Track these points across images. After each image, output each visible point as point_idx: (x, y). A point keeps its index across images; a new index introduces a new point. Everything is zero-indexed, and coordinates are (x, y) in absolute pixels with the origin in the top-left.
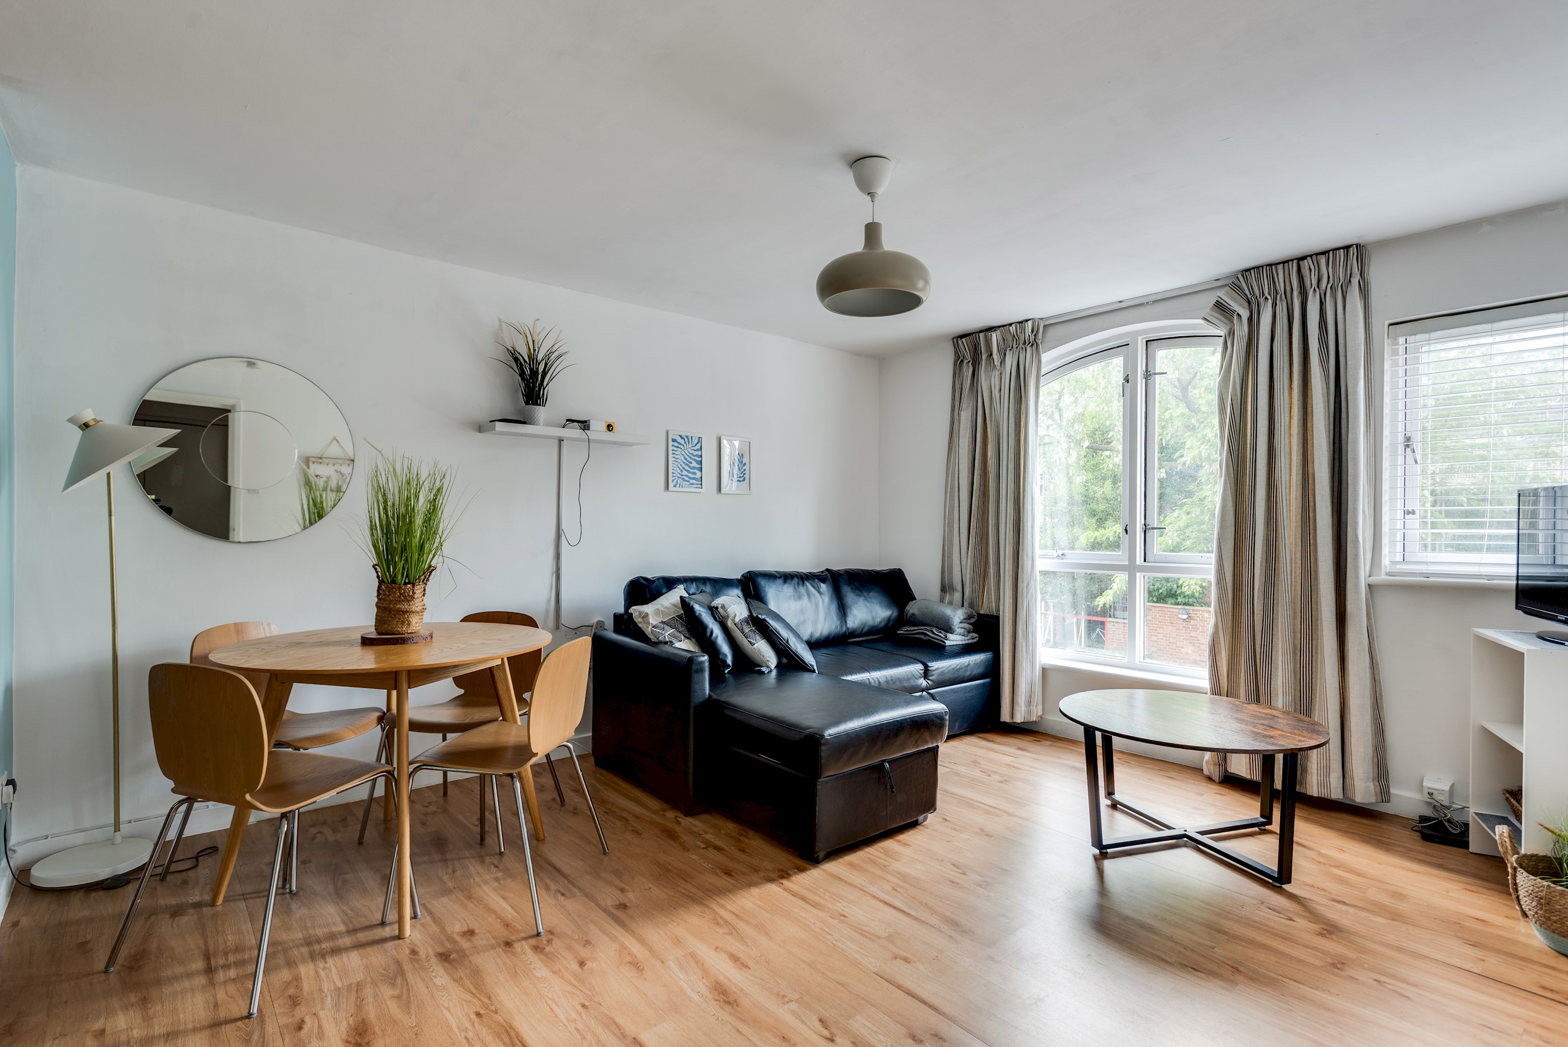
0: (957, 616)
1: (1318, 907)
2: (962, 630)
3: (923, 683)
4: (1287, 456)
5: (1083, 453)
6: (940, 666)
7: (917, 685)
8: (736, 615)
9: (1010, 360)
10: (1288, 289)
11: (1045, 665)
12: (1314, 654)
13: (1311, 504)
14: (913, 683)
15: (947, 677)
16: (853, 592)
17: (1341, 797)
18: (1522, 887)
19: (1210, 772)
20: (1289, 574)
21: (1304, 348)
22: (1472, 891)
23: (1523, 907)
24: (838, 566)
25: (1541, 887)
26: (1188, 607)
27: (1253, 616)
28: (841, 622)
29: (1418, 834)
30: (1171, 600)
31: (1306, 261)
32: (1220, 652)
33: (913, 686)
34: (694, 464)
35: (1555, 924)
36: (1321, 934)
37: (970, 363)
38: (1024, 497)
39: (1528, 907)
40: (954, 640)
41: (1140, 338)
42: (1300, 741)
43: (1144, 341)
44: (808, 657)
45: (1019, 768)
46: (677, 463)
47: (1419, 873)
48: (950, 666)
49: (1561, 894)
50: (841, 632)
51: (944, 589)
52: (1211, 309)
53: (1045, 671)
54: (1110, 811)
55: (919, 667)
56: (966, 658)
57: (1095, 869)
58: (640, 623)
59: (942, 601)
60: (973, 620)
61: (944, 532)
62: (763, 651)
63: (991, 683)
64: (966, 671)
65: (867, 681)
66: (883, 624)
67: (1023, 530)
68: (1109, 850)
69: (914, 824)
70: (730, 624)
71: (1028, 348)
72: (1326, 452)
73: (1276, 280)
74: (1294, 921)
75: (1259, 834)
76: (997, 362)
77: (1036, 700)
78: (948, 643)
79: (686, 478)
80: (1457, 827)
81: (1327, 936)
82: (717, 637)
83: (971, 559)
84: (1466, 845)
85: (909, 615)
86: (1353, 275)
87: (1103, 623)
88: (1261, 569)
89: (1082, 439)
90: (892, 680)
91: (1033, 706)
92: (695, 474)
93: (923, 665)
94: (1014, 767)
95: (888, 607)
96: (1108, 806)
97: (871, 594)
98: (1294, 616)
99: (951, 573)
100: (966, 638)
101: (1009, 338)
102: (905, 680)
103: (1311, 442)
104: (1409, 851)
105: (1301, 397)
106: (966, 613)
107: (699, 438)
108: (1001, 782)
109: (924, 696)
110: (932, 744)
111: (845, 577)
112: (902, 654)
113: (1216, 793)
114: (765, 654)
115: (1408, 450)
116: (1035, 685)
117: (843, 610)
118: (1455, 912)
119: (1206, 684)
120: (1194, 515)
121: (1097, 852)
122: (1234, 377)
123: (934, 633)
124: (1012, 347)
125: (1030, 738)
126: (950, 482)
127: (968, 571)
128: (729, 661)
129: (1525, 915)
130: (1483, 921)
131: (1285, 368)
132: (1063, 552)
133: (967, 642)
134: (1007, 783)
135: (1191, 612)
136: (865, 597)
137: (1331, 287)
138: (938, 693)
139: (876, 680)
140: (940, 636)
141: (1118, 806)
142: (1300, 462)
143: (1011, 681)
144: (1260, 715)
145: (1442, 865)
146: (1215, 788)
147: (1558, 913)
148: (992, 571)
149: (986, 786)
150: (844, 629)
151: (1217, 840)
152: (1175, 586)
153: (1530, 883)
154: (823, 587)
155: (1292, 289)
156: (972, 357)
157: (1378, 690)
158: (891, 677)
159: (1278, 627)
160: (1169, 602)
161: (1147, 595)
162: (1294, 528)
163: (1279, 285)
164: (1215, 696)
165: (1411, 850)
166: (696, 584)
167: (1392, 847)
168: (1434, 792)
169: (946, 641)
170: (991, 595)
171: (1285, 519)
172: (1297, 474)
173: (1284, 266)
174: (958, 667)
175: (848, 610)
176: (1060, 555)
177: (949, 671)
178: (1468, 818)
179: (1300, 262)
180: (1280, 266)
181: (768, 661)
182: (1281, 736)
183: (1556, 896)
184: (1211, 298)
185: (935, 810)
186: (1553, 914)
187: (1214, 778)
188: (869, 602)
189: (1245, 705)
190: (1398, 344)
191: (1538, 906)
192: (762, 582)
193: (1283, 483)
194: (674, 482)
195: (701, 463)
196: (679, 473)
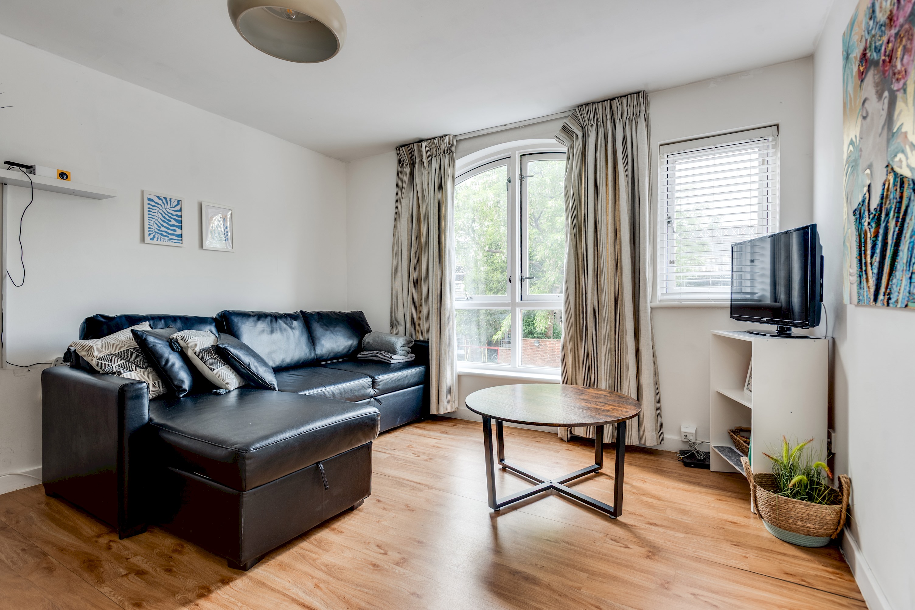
0: (399, 342)
1: (641, 531)
2: (403, 352)
3: (371, 391)
4: (605, 226)
5: (486, 254)
6: (384, 378)
7: (366, 394)
8: (196, 345)
9: (435, 164)
10: (605, 119)
11: (460, 372)
12: (621, 353)
13: (619, 258)
14: (363, 392)
15: (390, 386)
16: (322, 327)
17: (638, 443)
18: (760, 499)
19: (562, 436)
20: (607, 302)
21: (614, 157)
22: (721, 500)
23: (760, 512)
24: (310, 309)
25: (773, 498)
26: (539, 339)
27: (587, 331)
28: (310, 350)
29: (681, 463)
30: (531, 336)
31: (615, 100)
32: (567, 356)
33: (362, 395)
34: (173, 222)
35: (782, 523)
36: (648, 556)
37: (408, 165)
38: (444, 257)
39: (764, 512)
40: (398, 359)
41: (517, 152)
42: (626, 412)
43: (520, 155)
44: (270, 378)
45: (440, 448)
46: (154, 220)
47: (689, 491)
48: (393, 378)
49: (785, 502)
50: (310, 358)
51: (392, 325)
52: (560, 131)
53: (459, 376)
54: (501, 473)
55: (369, 380)
56: (405, 371)
57: (491, 527)
58: (85, 356)
59: (391, 332)
60: (411, 345)
61: (392, 284)
62: (223, 375)
63: (424, 388)
64: (404, 381)
65: (323, 393)
66: (345, 351)
67: (444, 280)
68: (501, 508)
69: (352, 509)
70: (190, 353)
71: (447, 156)
72: (628, 223)
73: (598, 113)
74: (629, 548)
75: (595, 476)
76: (426, 164)
77: (454, 397)
78: (393, 361)
79: (165, 234)
80: (702, 455)
81: (652, 557)
82: (173, 365)
83: (410, 302)
84: (707, 467)
85: (365, 343)
86: (641, 111)
87: (497, 350)
88: (591, 300)
89: (485, 246)
90: (345, 391)
91: (452, 402)
92: (175, 231)
93: (371, 378)
94: (437, 447)
95: (350, 338)
96: (500, 469)
97: (336, 329)
98: (610, 330)
99: (397, 313)
100: (406, 357)
101: (434, 148)
102: (356, 390)
103: (618, 218)
104: (680, 475)
105: (613, 189)
106: (406, 340)
107: (179, 201)
108: (427, 460)
109: (372, 401)
110: (366, 441)
111: (316, 317)
112: (356, 371)
113: (566, 450)
114: (224, 378)
115: (669, 225)
116: (453, 387)
117: (312, 340)
118: (719, 519)
119: (559, 378)
120: (541, 289)
121: (492, 510)
122: (574, 175)
123: (383, 355)
124: (436, 155)
125: (450, 424)
126: (395, 249)
127: (408, 311)
128: (186, 385)
129: (761, 516)
130: (735, 523)
131: (603, 170)
132: (471, 296)
133: (407, 360)
134: (431, 461)
135: (540, 342)
136: (331, 331)
137: (629, 119)
138: (384, 398)
139: (331, 392)
140: (387, 357)
141: (507, 468)
142: (613, 230)
143: (437, 385)
144: (596, 395)
145: (700, 483)
146: (566, 446)
147: (784, 515)
148: (424, 310)
149: (415, 466)
150: (313, 355)
151: (570, 486)
152: (533, 328)
153: (766, 496)
154: (295, 323)
155: (607, 119)
156: (410, 161)
157: (656, 373)
158: (344, 389)
159: (601, 337)
160: (530, 337)
161: (522, 323)
162: (610, 273)
163: (600, 116)
164: (565, 385)
165: (681, 475)
166: (165, 322)
167: (671, 474)
168: (687, 434)
169: (391, 360)
170: (424, 327)
171: (605, 267)
172: (611, 238)
173: (602, 103)
174: (399, 378)
175: (317, 341)
176: (469, 298)
177: (392, 381)
178: (710, 450)
179: (612, 101)
180: (600, 104)
181: (227, 383)
182: (614, 409)
183: (783, 503)
184: (560, 124)
185: (370, 494)
186: (781, 516)
187: (564, 439)
188: (334, 335)
189: (586, 390)
190: (664, 158)
191: (771, 511)
192: (236, 319)
193: (603, 244)
194: (152, 236)
195: (181, 222)
196: (157, 229)
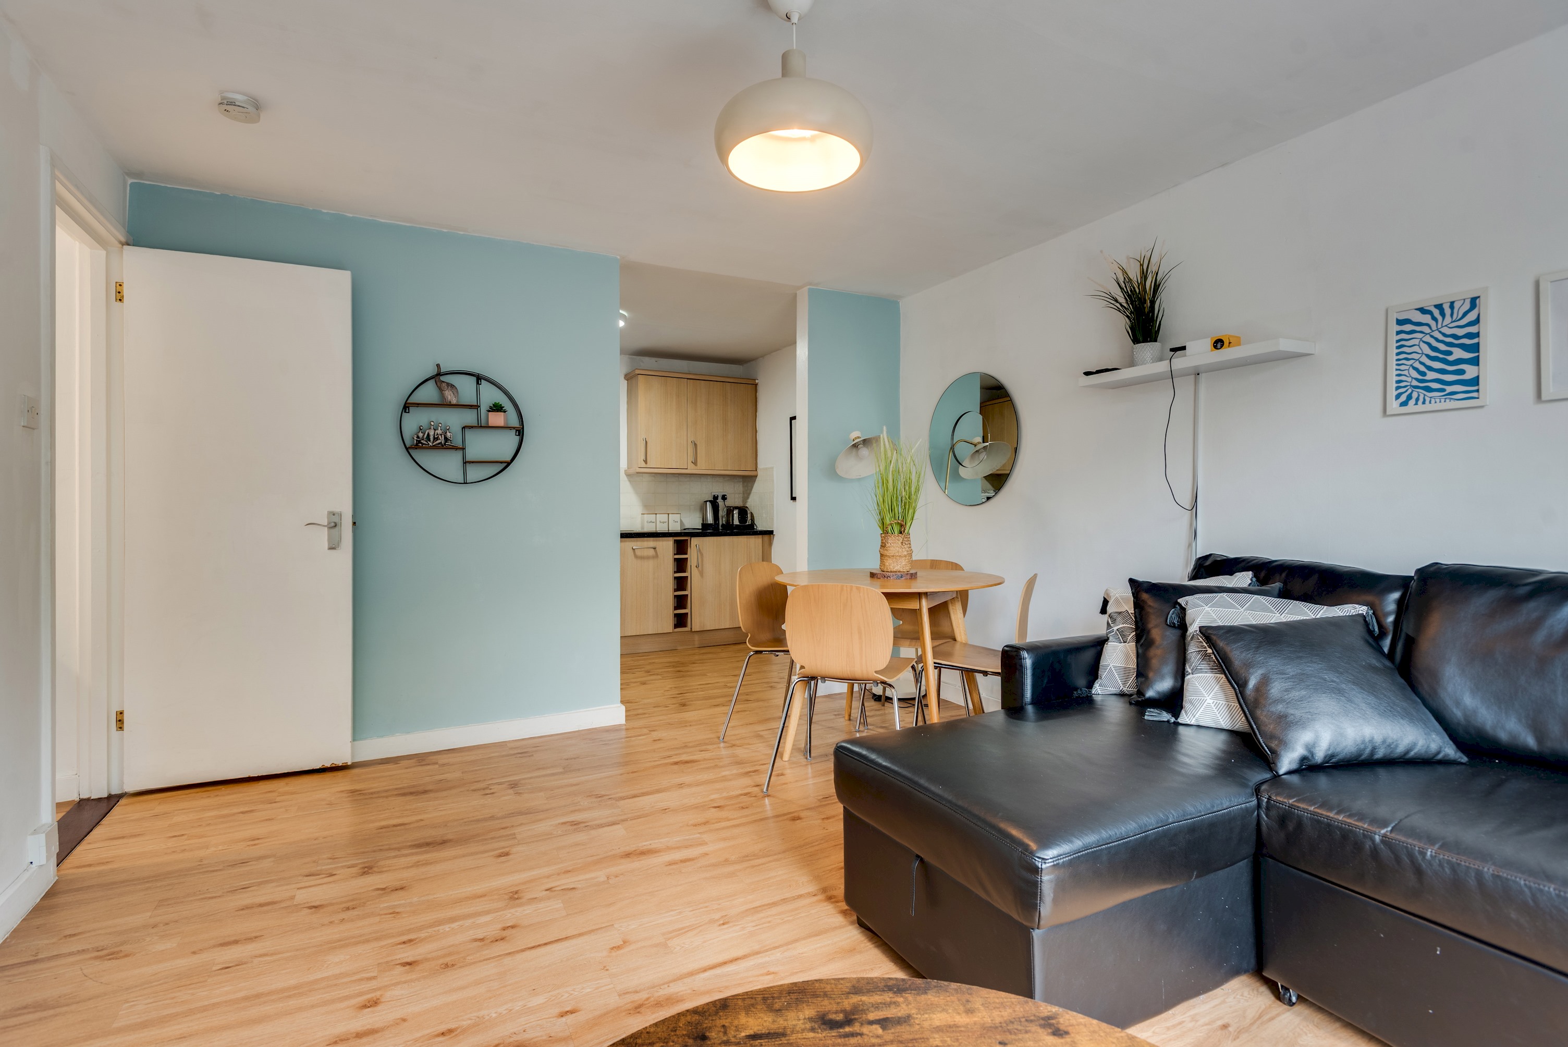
46: (1411, 362)
79: (1435, 385)
92: (1461, 372)
107: (1473, 301)
194: (1403, 398)
195: (1476, 348)
196: (1416, 379)
